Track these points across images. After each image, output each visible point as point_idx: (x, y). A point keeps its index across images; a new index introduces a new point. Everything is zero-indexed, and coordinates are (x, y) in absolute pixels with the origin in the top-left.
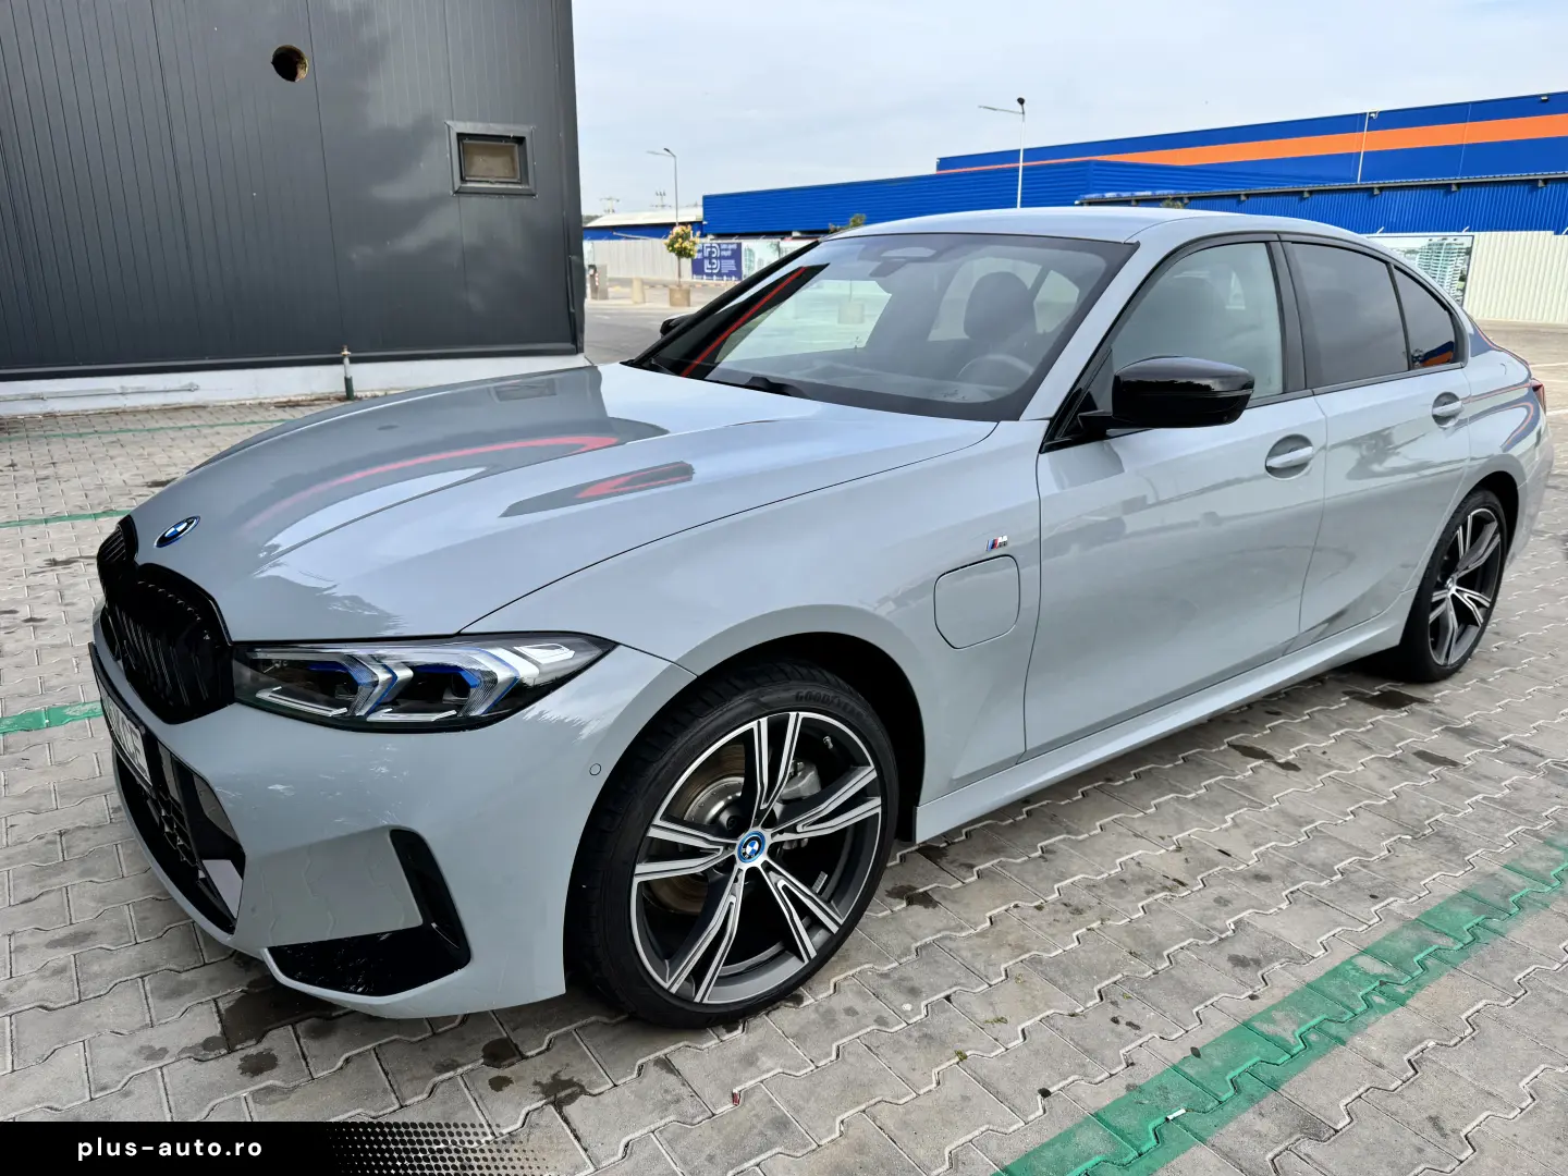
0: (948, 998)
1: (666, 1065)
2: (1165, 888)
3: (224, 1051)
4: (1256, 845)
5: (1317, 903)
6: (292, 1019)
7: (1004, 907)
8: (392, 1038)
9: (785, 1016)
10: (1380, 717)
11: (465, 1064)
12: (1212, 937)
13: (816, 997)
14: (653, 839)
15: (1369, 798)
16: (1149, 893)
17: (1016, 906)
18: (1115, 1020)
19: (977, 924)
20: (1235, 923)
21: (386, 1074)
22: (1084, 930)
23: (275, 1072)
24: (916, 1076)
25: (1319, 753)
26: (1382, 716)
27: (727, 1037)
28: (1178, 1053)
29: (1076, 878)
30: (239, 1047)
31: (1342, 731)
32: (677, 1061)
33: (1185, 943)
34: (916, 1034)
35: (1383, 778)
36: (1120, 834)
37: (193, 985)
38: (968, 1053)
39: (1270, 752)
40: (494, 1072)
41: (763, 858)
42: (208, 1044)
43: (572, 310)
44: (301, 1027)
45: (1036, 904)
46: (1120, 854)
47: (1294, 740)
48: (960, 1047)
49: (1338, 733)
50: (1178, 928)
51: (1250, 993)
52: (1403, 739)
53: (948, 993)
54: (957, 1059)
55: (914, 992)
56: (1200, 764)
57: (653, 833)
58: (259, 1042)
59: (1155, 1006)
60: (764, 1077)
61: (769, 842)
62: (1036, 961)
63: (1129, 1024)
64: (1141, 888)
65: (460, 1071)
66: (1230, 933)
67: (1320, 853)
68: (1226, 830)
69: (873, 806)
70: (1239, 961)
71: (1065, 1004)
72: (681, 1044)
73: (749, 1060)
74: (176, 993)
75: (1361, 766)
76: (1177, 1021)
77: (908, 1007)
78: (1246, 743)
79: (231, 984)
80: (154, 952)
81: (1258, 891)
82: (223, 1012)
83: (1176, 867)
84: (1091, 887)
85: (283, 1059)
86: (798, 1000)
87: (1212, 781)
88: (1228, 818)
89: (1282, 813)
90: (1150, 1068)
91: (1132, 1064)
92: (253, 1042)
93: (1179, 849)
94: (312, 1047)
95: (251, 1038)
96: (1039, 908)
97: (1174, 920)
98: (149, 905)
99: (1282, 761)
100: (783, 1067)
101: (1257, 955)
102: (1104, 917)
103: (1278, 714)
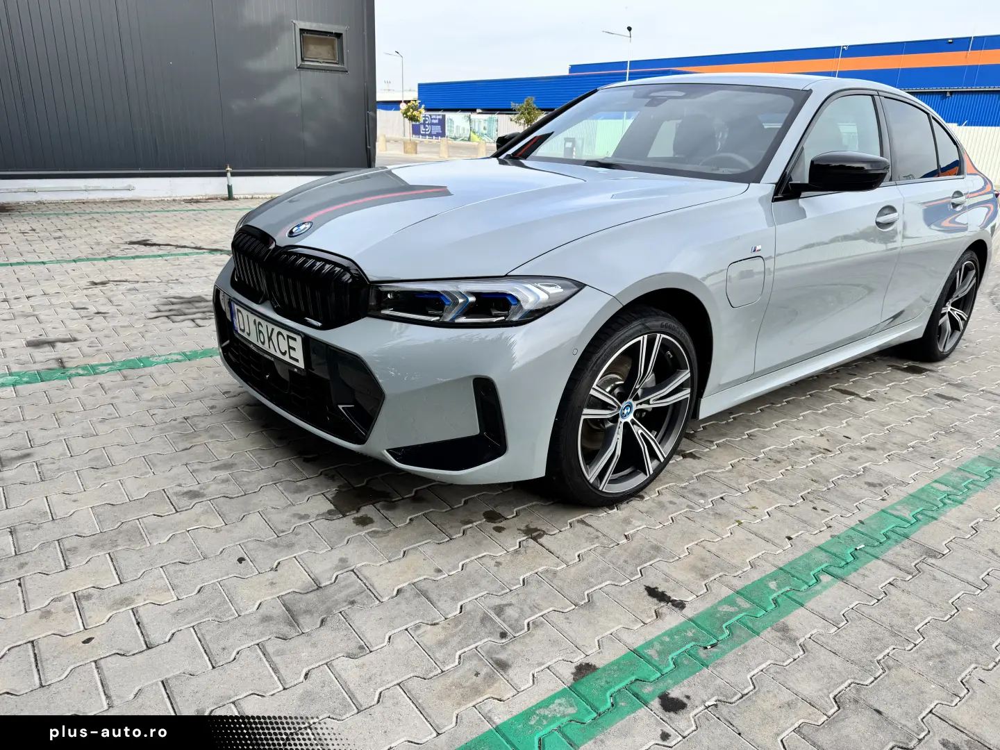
0: (722, 498)
1: (582, 522)
2: (820, 452)
3: (341, 516)
4: (863, 434)
5: (904, 460)
6: (374, 501)
7: (738, 460)
8: (431, 510)
9: (635, 503)
10: (911, 378)
11: (475, 522)
12: (853, 474)
13: (651, 496)
14: (592, 396)
15: (917, 414)
16: (813, 454)
17: (743, 459)
18: (815, 508)
19: (725, 467)
20: (863, 468)
21: (436, 526)
22: (784, 470)
23: (374, 524)
24: (719, 531)
25: (883, 394)
26: (912, 377)
27: (610, 512)
28: (853, 522)
29: (772, 447)
30: (348, 514)
31: (893, 383)
32: (587, 521)
33: (840, 476)
34: (711, 513)
35: (922, 405)
36: (788, 428)
37: (306, 488)
38: (742, 521)
39: (856, 392)
40: (495, 525)
41: (631, 416)
42: (330, 512)
43: (368, 147)
44: (378, 505)
45: (754, 458)
46: (791, 437)
47: (868, 387)
48: (737, 519)
49: (891, 384)
50: (834, 470)
51: (881, 498)
52: (927, 388)
53: (721, 496)
54: (737, 524)
55: (703, 495)
56: (820, 397)
57: (592, 392)
58: (357, 512)
59: (832, 503)
60: (638, 529)
61: (635, 408)
62: (763, 483)
63: (822, 510)
64: (808, 452)
65: (475, 524)
66: (862, 472)
67: (898, 438)
68: (845, 427)
69: (686, 393)
70: (870, 484)
71: (784, 502)
72: (588, 514)
73: (627, 521)
74: (298, 490)
75: (905, 399)
76: (847, 510)
77: (702, 501)
78: (841, 388)
79: (328, 487)
80: (276, 473)
81: (870, 454)
82: (330, 499)
83: (823, 443)
84: (781, 452)
85: (375, 519)
86: (642, 497)
87: (830, 405)
88: (844, 421)
89: (871, 420)
90: (839, 529)
91: (830, 527)
92: (355, 512)
93: (822, 435)
94: (389, 514)
95: (353, 510)
96: (756, 460)
97: (830, 466)
98: (260, 452)
99: (864, 396)
100: (646, 524)
101: (879, 482)
102: (793, 464)
103: (855, 375)
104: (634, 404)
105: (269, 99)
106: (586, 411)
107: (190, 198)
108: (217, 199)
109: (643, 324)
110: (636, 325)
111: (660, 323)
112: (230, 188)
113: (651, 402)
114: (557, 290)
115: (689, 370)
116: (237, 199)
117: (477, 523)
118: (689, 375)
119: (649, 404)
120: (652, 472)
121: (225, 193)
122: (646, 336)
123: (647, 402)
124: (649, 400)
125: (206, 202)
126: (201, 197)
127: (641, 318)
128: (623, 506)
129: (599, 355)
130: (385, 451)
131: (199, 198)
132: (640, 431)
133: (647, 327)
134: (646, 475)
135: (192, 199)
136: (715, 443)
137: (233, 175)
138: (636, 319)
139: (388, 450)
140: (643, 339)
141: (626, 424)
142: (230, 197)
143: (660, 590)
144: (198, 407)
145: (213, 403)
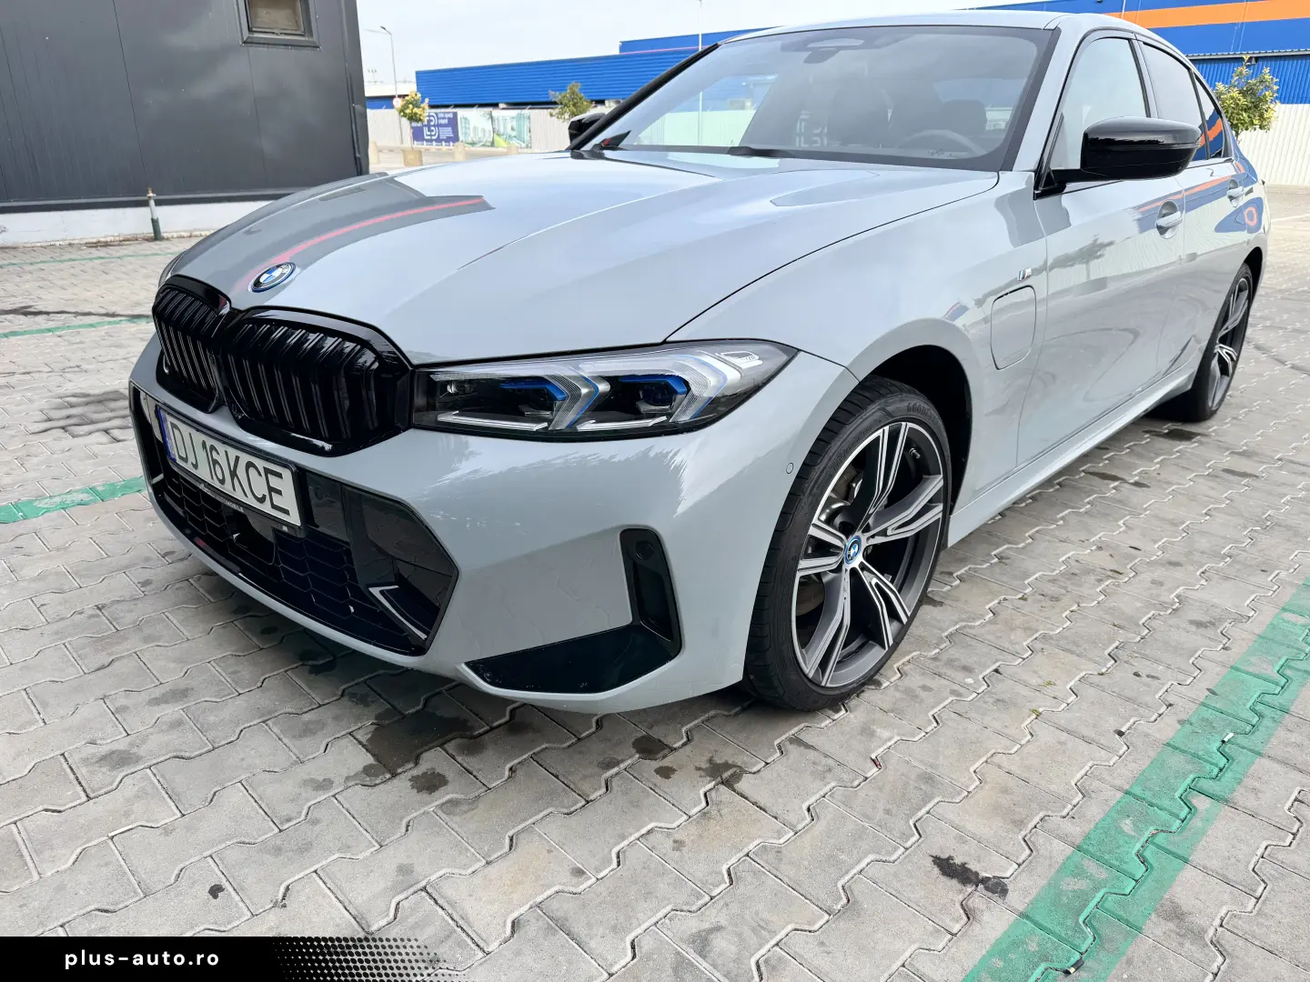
0: (996, 671)
1: (796, 741)
2: (1109, 577)
3: (388, 776)
4: (1155, 542)
5: (1227, 578)
6: (441, 741)
7: (996, 601)
8: (544, 746)
9: (869, 694)
10: (1181, 447)
11: (623, 761)
12: (1167, 608)
13: (889, 679)
14: (812, 537)
15: (1212, 503)
16: (1100, 581)
17: (1005, 599)
18: (1137, 674)
19: (982, 616)
20: (1178, 597)
21: (557, 777)
22: (1068, 612)
23: (449, 787)
24: (1012, 731)
25: (1155, 474)
27: (836, 716)
28: (1202, 695)
29: (1037, 575)
30: (400, 770)
31: (1161, 458)
32: (806, 737)
33: (1150, 615)
34: (991, 700)
35: (1213, 489)
36: (1049, 541)
37: (321, 725)
38: (1041, 710)
39: (1119, 475)
40: (656, 764)
41: (859, 559)
42: (367, 770)
44: (450, 747)
45: (1020, 596)
46: (1059, 556)
47: (1133, 467)
48: (1034, 706)
49: (1158, 460)
50: (1139, 605)
51: (1222, 646)
52: (1209, 462)
53: (994, 667)
54: (1034, 716)
55: (967, 669)
56: (1073, 487)
57: (813, 531)
58: (416, 764)
59: (1157, 661)
60: (889, 744)
61: (864, 544)
62: (1045, 637)
63: (1148, 676)
64: (1092, 578)
65: (622, 766)
66: (1177, 605)
67: (1203, 543)
68: (1125, 532)
69: (936, 513)
70: (1199, 624)
71: (1088, 669)
72: (802, 726)
73: (867, 731)
74: (307, 731)
75: (1187, 481)
76: (1181, 671)
77: (970, 681)
78: (1096, 470)
79: (358, 719)
80: (264, 700)
81: (1178, 573)
82: (364, 741)
83: (1103, 560)
84: (1053, 581)
85: (450, 775)
86: (878, 684)
87: (1091, 498)
88: (1121, 523)
89: (1156, 517)
90: (1185, 709)
91: (1171, 705)
92: (411, 765)
93: (1100, 548)
94: (471, 762)
95: (408, 761)
96: (1023, 599)
97: (1131, 597)
98: (232, 661)
99: (1132, 481)
100: (898, 734)
101: (1208, 619)
102: (1077, 600)
103: (1107, 449)
104: (864, 537)
105: (204, 90)
106: (803, 564)
107: (94, 240)
108: (137, 240)
109: (883, 409)
110: (873, 411)
111: (906, 404)
112: (155, 223)
113: (889, 532)
114: (751, 363)
115: (942, 476)
116: (168, 239)
117: (626, 763)
118: (941, 484)
119: (886, 535)
120: (891, 642)
121: (149, 230)
122: (887, 428)
123: (884, 533)
124: (886, 530)
125: (119, 245)
126: (112, 239)
127: (879, 398)
128: (853, 702)
129: (822, 466)
130: (463, 665)
131: (109, 239)
132: (874, 581)
133: (889, 414)
134: (884, 648)
135: (99, 242)
136: (955, 575)
137: (158, 203)
138: (872, 401)
139: (468, 664)
140: (883, 433)
141: (853, 571)
142: (157, 236)
143: (958, 861)
144: (122, 585)
145: (147, 575)
